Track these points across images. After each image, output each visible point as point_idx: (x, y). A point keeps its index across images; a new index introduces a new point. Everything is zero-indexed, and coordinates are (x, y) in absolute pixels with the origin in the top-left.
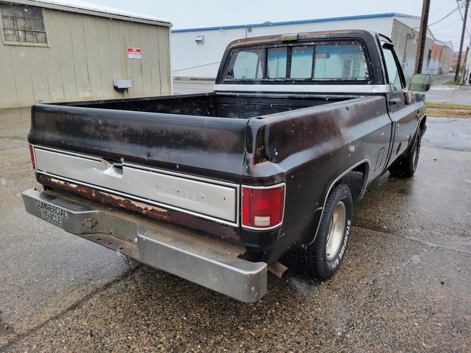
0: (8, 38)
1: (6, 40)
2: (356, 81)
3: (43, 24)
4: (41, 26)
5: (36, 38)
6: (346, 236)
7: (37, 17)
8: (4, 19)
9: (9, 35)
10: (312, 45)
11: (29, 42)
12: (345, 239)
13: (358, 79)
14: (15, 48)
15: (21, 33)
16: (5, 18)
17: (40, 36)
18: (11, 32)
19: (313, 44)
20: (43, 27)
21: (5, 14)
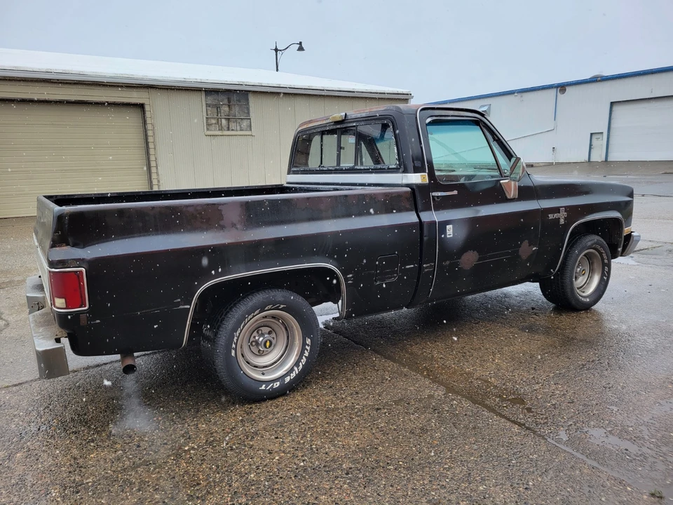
0: (210, 128)
1: (208, 129)
2: (389, 169)
3: (248, 109)
4: (246, 112)
5: (240, 126)
6: (304, 357)
7: (243, 102)
8: (208, 108)
9: (211, 124)
10: (354, 126)
11: (232, 130)
12: (302, 361)
13: (390, 167)
14: (216, 138)
15: (224, 122)
16: (209, 106)
17: (245, 123)
18: (214, 121)
19: (355, 124)
20: (248, 113)
21: (209, 102)
